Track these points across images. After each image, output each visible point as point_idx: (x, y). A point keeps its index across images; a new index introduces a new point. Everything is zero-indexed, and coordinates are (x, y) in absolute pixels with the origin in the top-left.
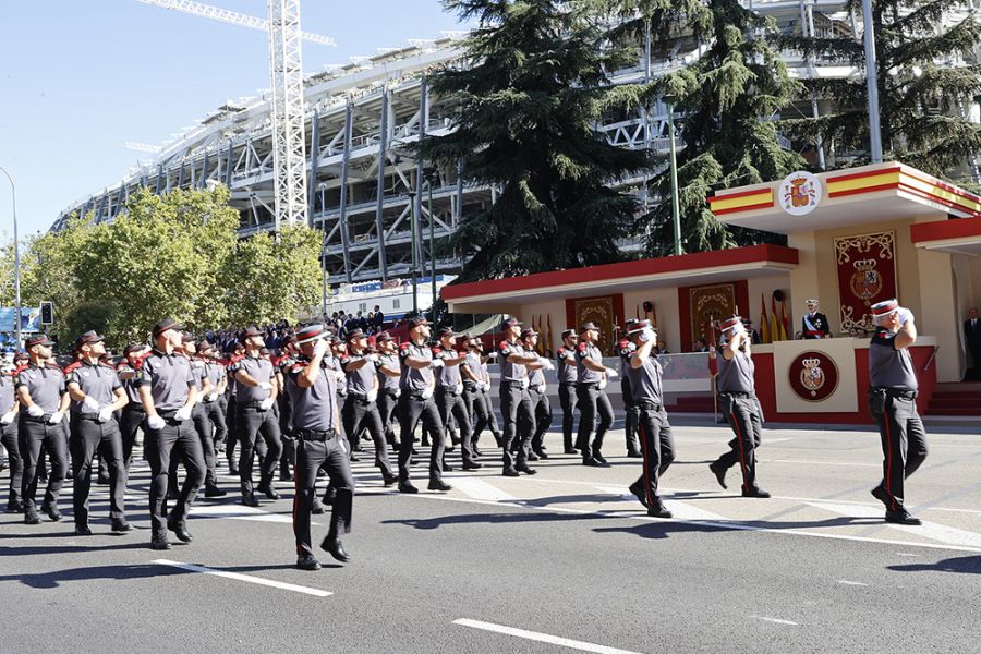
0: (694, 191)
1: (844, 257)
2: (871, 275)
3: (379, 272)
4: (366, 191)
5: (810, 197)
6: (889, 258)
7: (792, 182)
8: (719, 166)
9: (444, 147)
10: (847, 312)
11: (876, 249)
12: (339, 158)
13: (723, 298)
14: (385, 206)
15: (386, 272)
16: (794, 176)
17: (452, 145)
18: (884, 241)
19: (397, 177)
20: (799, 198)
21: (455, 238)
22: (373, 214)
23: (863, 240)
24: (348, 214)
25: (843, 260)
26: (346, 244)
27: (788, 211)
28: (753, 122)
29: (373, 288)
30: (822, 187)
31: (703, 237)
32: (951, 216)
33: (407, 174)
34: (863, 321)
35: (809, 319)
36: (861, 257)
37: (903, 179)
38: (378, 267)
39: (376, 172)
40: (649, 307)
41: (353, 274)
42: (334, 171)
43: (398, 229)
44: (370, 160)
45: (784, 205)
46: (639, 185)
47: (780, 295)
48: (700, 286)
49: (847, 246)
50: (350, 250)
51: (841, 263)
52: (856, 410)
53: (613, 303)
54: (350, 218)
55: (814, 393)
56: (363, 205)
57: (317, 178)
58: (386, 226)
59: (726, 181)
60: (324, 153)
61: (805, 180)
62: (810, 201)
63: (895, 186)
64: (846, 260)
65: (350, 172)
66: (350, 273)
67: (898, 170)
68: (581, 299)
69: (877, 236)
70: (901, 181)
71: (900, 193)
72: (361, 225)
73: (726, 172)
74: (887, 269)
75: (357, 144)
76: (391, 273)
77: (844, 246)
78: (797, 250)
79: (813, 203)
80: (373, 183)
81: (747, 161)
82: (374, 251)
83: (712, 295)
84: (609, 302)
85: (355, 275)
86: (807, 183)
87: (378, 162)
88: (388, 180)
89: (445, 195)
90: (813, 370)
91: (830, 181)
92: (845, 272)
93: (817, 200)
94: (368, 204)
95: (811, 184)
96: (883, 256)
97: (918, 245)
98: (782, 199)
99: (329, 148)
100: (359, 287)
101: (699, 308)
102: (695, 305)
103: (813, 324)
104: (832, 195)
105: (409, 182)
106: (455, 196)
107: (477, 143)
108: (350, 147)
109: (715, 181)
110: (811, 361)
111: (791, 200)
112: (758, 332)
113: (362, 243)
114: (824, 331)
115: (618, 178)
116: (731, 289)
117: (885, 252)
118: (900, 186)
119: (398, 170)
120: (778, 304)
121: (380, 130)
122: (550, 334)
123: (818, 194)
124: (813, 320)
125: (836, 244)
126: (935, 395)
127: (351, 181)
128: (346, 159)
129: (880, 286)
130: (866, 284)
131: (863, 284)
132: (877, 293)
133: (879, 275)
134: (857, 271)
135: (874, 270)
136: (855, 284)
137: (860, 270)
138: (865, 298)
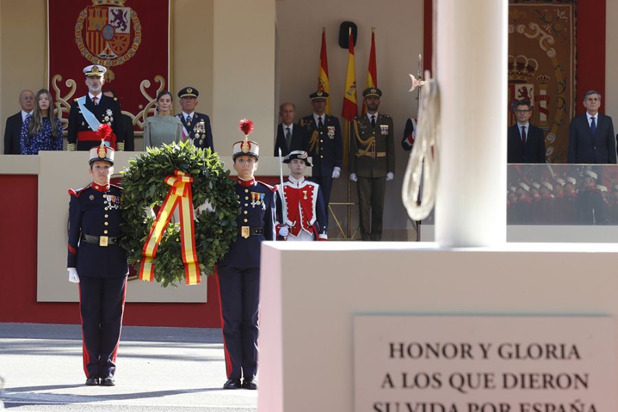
129: (136, 44)
130: (108, 33)
131: (100, 33)
132: (129, 55)
133: (136, 18)
134: (92, 3)
135: (127, 5)
136: (84, 31)
137: (97, 3)
138: (105, 62)
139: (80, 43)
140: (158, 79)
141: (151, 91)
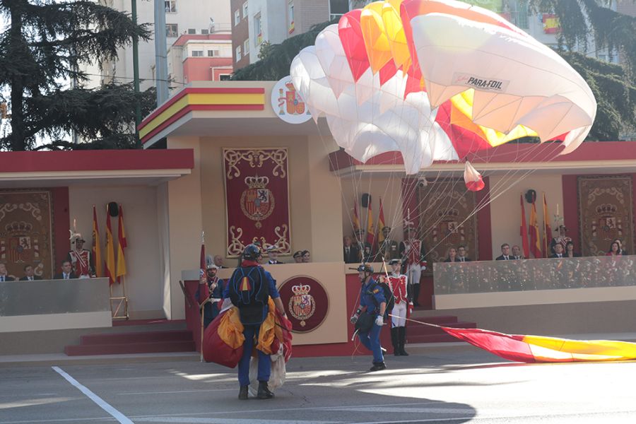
1: (234, 171)
2: (263, 194)
6: (282, 177)
10: (236, 234)
11: (269, 165)
18: (278, 157)
20: (294, 104)
23: (256, 153)
25: (232, 174)
27: (283, 117)
36: (253, 172)
47: (115, 209)
49: (238, 160)
51: (231, 178)
55: (303, 324)
62: (306, 110)
64: (237, 175)
69: (270, 151)
74: (279, 188)
77: (234, 158)
83: (19, 203)
90: (304, 297)
92: (235, 190)
96: (276, 174)
110: (301, 287)
111: (285, 106)
116: (47, 197)
117: (279, 170)
120: (114, 219)
125: (225, 155)
129: (272, 208)
131: (254, 202)
132: (269, 214)
133: (271, 195)
134: (248, 187)
135: (266, 188)
136: (245, 202)
137: (251, 187)
138: (257, 218)
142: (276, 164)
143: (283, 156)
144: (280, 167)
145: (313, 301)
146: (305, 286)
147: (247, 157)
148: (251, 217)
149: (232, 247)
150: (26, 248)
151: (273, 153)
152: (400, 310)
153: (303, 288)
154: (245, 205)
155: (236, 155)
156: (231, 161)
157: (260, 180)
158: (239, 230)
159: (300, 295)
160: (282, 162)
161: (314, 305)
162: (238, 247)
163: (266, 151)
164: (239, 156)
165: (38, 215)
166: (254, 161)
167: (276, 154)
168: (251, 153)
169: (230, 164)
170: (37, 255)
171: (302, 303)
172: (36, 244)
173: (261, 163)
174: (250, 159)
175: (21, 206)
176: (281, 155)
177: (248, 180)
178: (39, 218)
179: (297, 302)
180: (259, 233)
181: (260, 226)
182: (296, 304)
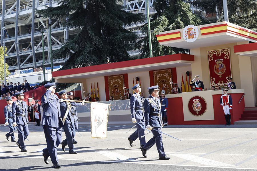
0: (157, 31)
1: (211, 58)
2: (221, 65)
3: (33, 65)
4: (27, 29)
5: (194, 35)
6: (228, 59)
7: (188, 29)
8: (168, 20)
9: (55, 12)
10: (213, 80)
11: (223, 55)
12: (14, 15)
13: (166, 75)
14: (35, 36)
15: (36, 64)
16: (188, 27)
17: (59, 11)
18: (226, 52)
19: (40, 23)
20: (190, 36)
21: (60, 51)
22: (29, 40)
23: (218, 51)
24: (18, 39)
25: (211, 59)
26: (18, 52)
27: (187, 41)
28: (181, 3)
29: (30, 71)
30: (199, 31)
31: (161, 50)
32: (250, 42)
33: (44, 22)
34: (219, 84)
35: (197, 83)
36: (217, 58)
37: (228, 28)
38: (32, 62)
39: (31, 21)
40: (138, 79)
41: (21, 65)
42: (12, 21)
43: (41, 46)
44: (28, 16)
45: (185, 38)
46: (137, 28)
47: (189, 74)
48: (158, 70)
49: (212, 54)
50: (20, 55)
51: (210, 61)
52: (214, 119)
53: (123, 77)
54: (20, 41)
55: (198, 113)
56: (25, 35)
57: (5, 24)
58: (36, 44)
59: (170, 27)
60: (8, 12)
61: (192, 28)
62: (194, 37)
63: (225, 31)
64: (212, 59)
65: (19, 21)
66: (19, 65)
67: (226, 25)
68: (110, 76)
69: (223, 50)
70: (228, 29)
71: (227, 34)
72: (25, 44)
73: (171, 23)
74: (227, 63)
75: (22, 9)
76: (38, 65)
77: (211, 54)
78: (193, 56)
79: (195, 37)
80: (30, 26)
81: (179, 19)
82: (30, 55)
83: (162, 74)
84: (122, 77)
85: (22, 66)
86: (193, 30)
87: (31, 17)
88: (36, 24)
89: (62, 31)
90: (197, 104)
91: (201, 29)
92: (212, 64)
93: (197, 36)
94: (28, 35)
95: (195, 30)
96: (226, 58)
97: (237, 54)
98: (184, 36)
99: (10, 11)
100: (23, 71)
101: (158, 79)
102: (156, 78)
103: (198, 85)
104: (203, 34)
105: (46, 25)
106: (66, 32)
107: (70, 11)
108: (19, 10)
109: (166, 27)
110: (196, 100)
111: (187, 36)
112: (180, 89)
113: (25, 52)
114: (202, 88)
115: (130, 25)
116: (170, 71)
117: (227, 56)
118: (227, 31)
119: (41, 20)
120: (188, 77)
121: (32, 3)
122: (98, 91)
123: (197, 34)
124: (198, 83)
125: (208, 53)
126: (244, 112)
127: (20, 25)
128: (17, 15)
129: (225, 70)
130: (220, 69)
131: (218, 69)
132: (224, 72)
133: (224, 65)
134: (216, 64)
135: (222, 63)
136: (215, 69)
137: (217, 63)
138: (220, 74)
139: (215, 71)
140: (229, 76)
141: (228, 79)
142: (225, 54)
143: (228, 51)
144: (227, 55)
145: (201, 105)
146: (198, 100)
147: (215, 53)
148: (217, 74)
149: (212, 85)
150: (165, 87)
151: (224, 50)
152: (226, 108)
153: (197, 100)
154: (215, 70)
155: (212, 53)
156: (210, 55)
157: (220, 61)
158: (214, 79)
159: (196, 103)
160: (228, 53)
161: (201, 106)
162: (213, 85)
163: (222, 50)
164: (213, 53)
165: (168, 77)
166: (218, 54)
167: (225, 51)
168: (217, 52)
169: (210, 56)
170: (168, 89)
171: (197, 106)
172: (168, 86)
173: (220, 55)
174: (217, 53)
175: (163, 75)
176: (227, 51)
177: (216, 61)
178: (168, 78)
179: (195, 105)
180: (221, 79)
181: (221, 77)
182: (195, 106)
